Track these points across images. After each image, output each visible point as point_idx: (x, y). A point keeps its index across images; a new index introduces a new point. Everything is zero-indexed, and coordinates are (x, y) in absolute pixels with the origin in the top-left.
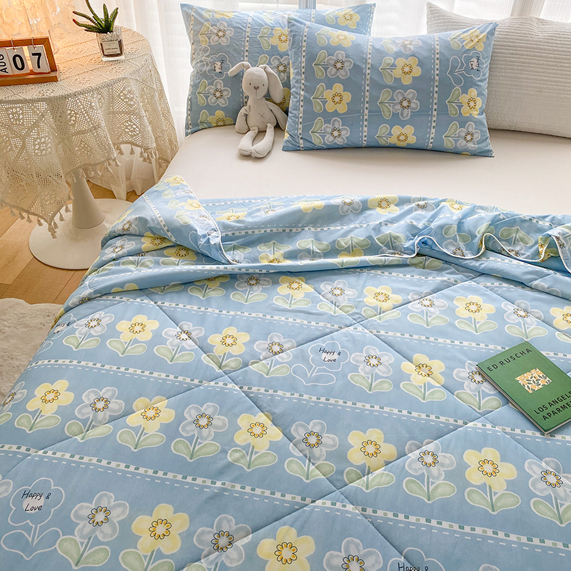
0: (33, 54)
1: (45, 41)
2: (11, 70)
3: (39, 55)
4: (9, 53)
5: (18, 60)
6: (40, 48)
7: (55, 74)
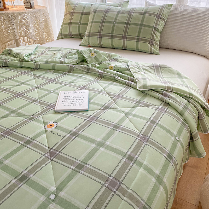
7: (4, 9)
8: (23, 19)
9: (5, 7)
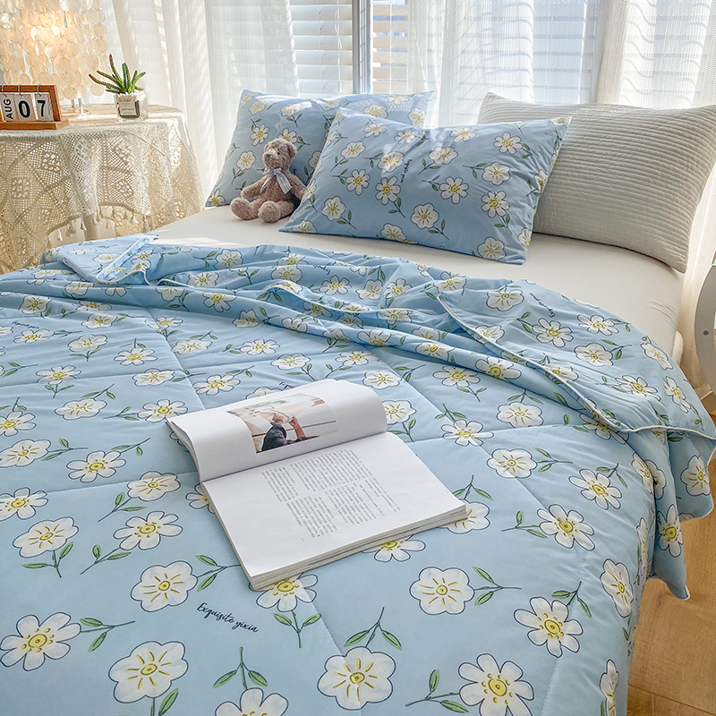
0: (39, 102)
1: (50, 90)
2: (16, 117)
3: (44, 102)
4: (16, 98)
5: (24, 108)
6: (45, 96)
7: (56, 123)
8: (114, 150)
9: (57, 118)
